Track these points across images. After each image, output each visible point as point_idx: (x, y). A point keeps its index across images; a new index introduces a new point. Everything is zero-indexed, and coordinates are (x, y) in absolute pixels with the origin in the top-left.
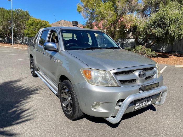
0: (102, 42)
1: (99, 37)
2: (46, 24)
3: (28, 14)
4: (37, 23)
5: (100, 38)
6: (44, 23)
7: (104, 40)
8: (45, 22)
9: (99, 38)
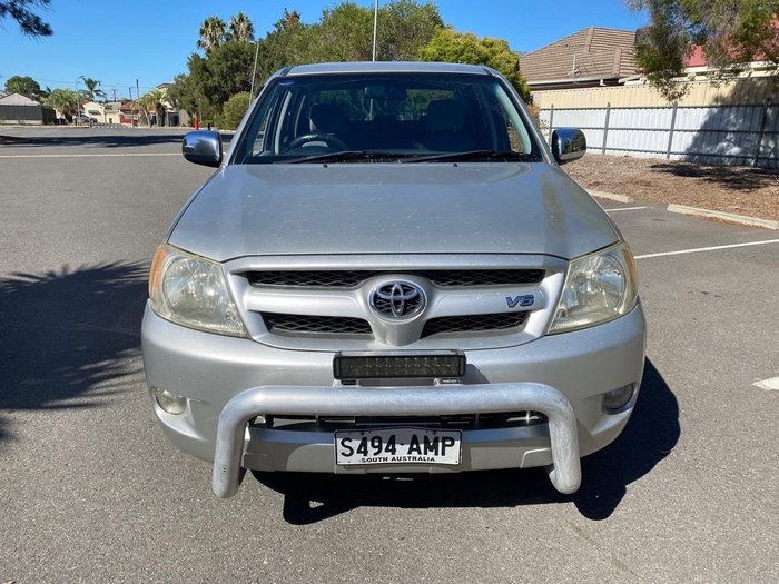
0: (756, 126)
1: (740, 98)
2: (493, 53)
3: (436, 20)
4: (456, 52)
5: (746, 106)
6: (486, 50)
7: (765, 115)
8: (492, 45)
9: (738, 106)
